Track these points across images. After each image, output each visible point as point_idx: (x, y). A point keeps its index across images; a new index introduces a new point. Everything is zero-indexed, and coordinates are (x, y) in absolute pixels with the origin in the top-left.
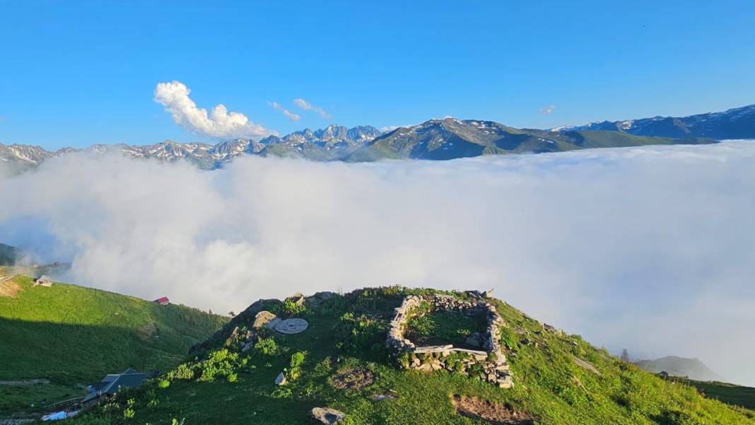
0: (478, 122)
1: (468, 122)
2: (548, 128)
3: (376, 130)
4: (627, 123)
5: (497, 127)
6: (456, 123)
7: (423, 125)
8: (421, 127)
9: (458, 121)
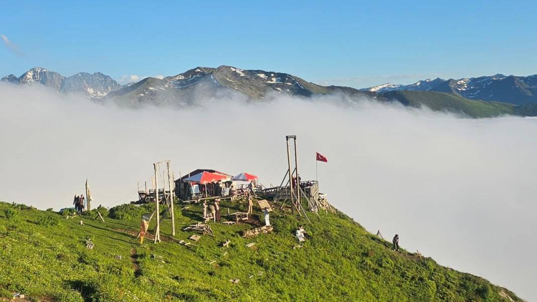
0: (266, 73)
1: (252, 73)
2: (366, 87)
3: (112, 81)
4: (462, 82)
5: (293, 82)
6: (235, 74)
7: (185, 74)
8: (182, 78)
9: (238, 71)
